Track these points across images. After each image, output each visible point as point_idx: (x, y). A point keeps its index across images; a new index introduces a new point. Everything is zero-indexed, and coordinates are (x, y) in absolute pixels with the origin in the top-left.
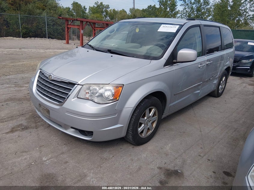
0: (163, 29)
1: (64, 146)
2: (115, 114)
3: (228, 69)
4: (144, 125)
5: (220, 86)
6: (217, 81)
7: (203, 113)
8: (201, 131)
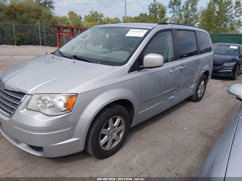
0: (131, 34)
1: (20, 161)
2: (68, 127)
3: (206, 73)
4: (108, 137)
5: (199, 90)
6: (195, 85)
7: (179, 119)
8: (174, 140)
